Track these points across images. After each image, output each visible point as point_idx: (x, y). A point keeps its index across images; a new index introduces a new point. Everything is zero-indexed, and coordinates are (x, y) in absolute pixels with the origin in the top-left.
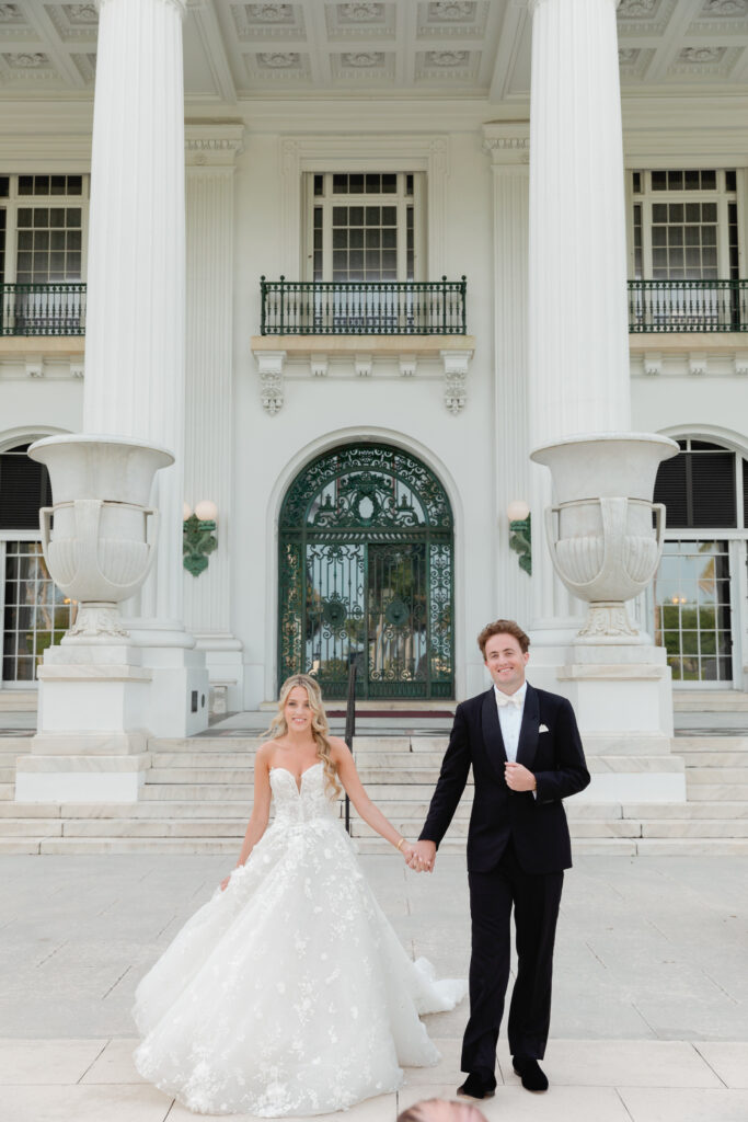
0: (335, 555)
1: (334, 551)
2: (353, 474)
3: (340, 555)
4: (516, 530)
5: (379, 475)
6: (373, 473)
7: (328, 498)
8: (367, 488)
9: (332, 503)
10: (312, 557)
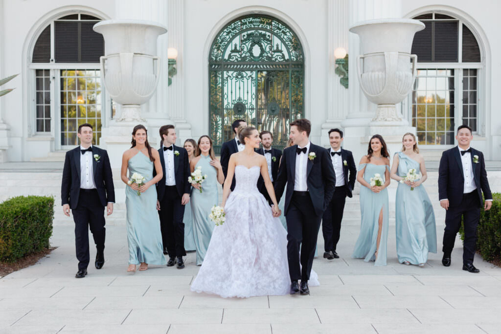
0: (239, 77)
1: (239, 74)
2: (249, 32)
3: (242, 77)
4: (339, 64)
5: (263, 32)
6: (260, 31)
7: (236, 45)
8: (256, 40)
9: (238, 48)
10: (227, 78)
